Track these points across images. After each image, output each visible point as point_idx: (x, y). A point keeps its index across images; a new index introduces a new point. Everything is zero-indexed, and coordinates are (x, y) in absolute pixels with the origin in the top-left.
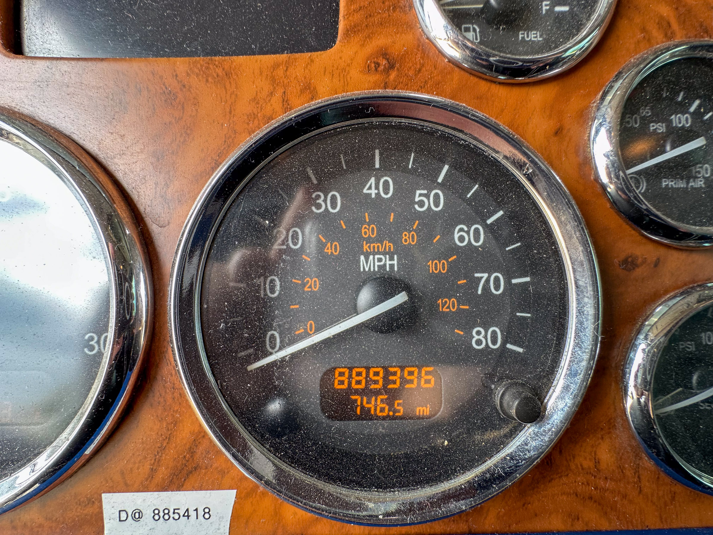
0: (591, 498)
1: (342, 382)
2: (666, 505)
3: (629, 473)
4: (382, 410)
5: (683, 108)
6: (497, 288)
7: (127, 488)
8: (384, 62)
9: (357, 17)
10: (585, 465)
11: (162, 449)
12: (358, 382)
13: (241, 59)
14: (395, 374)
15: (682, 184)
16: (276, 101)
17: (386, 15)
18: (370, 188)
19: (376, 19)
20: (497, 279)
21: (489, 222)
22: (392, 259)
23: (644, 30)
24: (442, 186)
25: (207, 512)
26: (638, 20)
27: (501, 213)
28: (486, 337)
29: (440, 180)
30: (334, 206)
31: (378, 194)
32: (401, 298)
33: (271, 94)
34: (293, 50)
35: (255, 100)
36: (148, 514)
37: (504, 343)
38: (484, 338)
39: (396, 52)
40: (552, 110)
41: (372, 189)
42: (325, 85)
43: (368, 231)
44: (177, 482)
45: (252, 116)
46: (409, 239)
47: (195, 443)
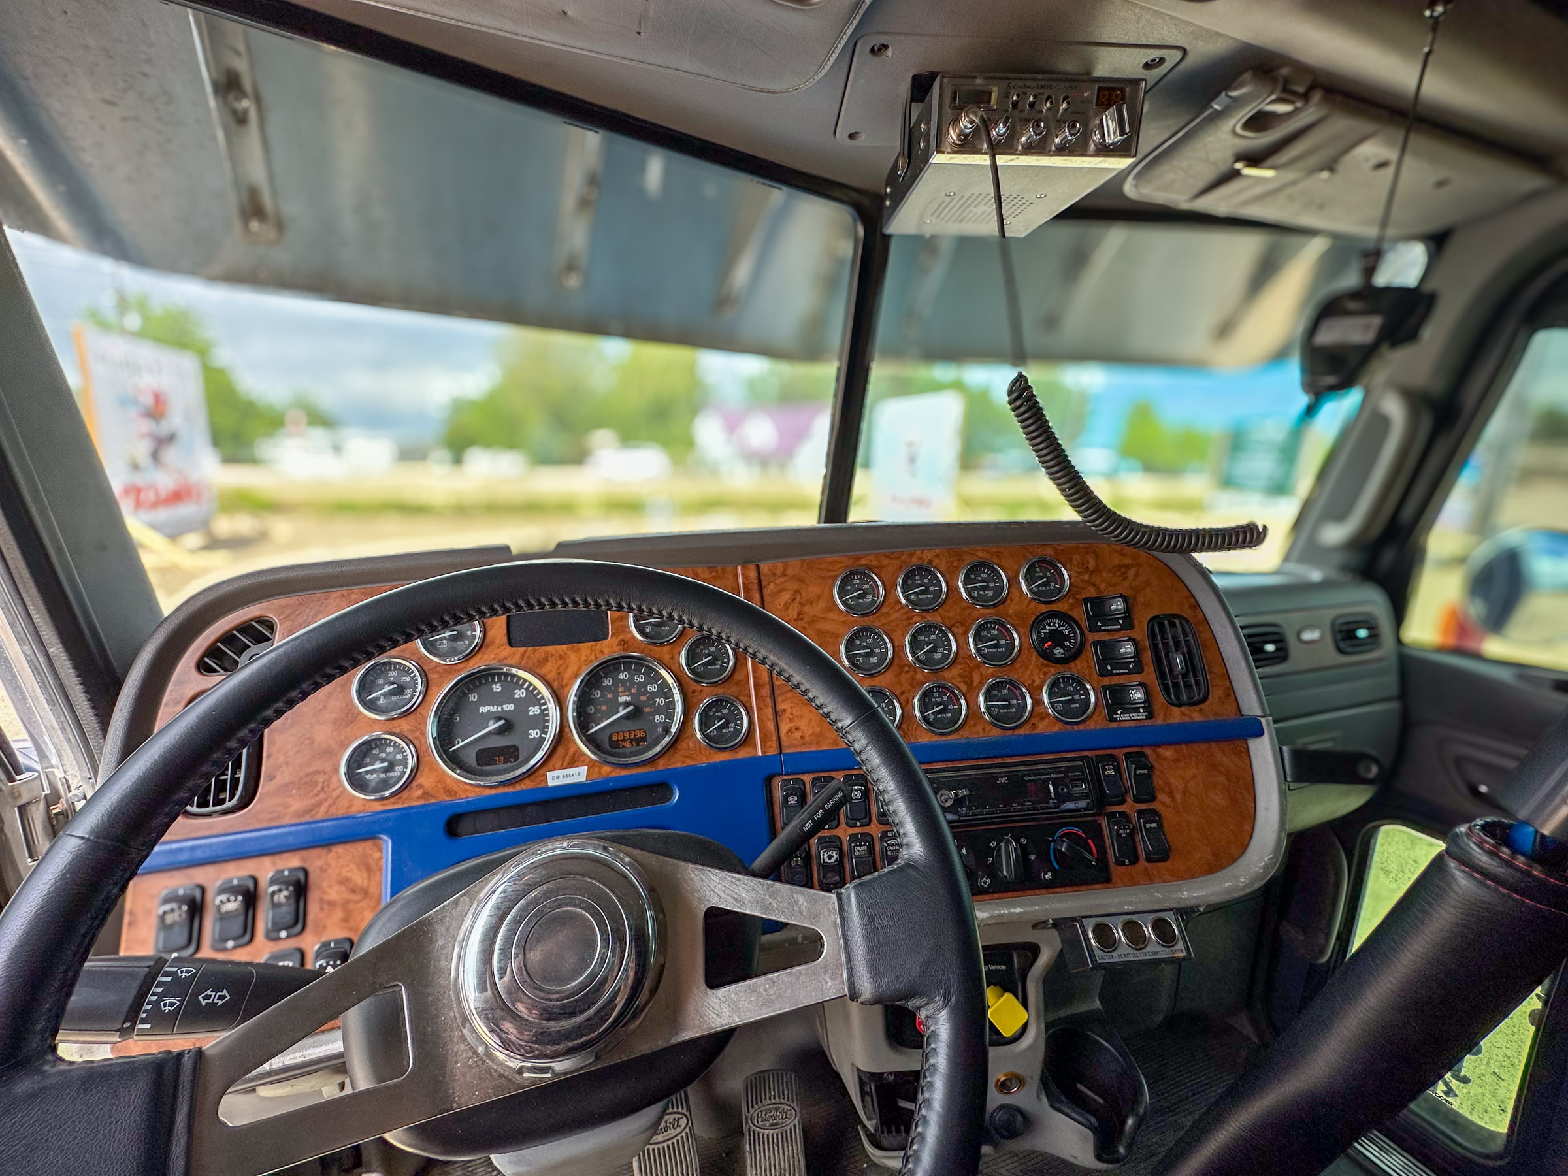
0: (688, 757)
1: (614, 737)
2: (708, 756)
3: (698, 748)
4: (628, 744)
5: (712, 645)
6: (659, 704)
7: (554, 770)
8: (622, 644)
9: (614, 631)
10: (684, 747)
11: (564, 757)
13: (582, 644)
15: (713, 667)
16: (593, 657)
17: (622, 631)
19: (619, 632)
20: (659, 701)
21: (659, 682)
22: (628, 697)
24: (643, 674)
25: (579, 774)
29: (641, 673)
30: (609, 683)
31: (623, 678)
32: (632, 707)
33: (592, 654)
34: (597, 641)
35: (587, 656)
36: (561, 776)
37: (662, 719)
38: (659, 719)
39: (626, 639)
40: (670, 652)
41: (621, 676)
42: (606, 651)
43: (621, 689)
44: (569, 766)
45: (586, 660)
46: (634, 691)
47: (574, 754)
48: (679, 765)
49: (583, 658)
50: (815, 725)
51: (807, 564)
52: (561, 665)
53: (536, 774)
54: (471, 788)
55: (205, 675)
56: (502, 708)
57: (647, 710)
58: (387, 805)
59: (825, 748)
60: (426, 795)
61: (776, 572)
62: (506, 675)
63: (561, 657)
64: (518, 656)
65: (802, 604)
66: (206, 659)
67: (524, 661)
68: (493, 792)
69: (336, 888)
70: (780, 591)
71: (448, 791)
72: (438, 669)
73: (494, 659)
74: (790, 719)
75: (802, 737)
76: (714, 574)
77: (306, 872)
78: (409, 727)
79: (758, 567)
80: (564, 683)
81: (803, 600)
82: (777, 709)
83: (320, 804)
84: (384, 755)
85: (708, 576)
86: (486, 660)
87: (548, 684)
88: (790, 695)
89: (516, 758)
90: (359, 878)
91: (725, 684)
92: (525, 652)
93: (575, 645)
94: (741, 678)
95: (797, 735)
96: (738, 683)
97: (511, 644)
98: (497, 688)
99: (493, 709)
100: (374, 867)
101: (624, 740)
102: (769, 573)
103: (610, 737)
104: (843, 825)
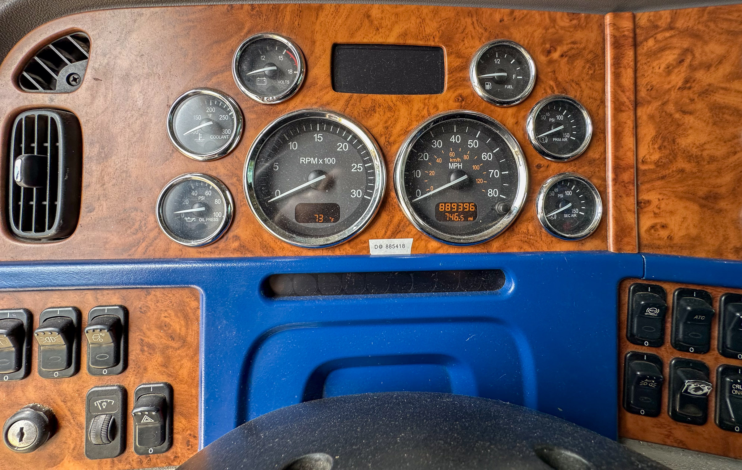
0: (526, 242)
1: (442, 209)
2: (549, 244)
3: (538, 234)
4: (456, 219)
5: (561, 113)
6: (497, 175)
7: (377, 238)
8: (461, 99)
9: (452, 83)
10: (524, 231)
11: (389, 225)
12: (448, 209)
13: (414, 96)
14: (461, 206)
15: (559, 140)
16: (425, 112)
17: (461, 83)
18: (452, 139)
19: (458, 84)
20: (497, 172)
21: (494, 152)
22: (460, 164)
23: (545, 89)
24: (478, 139)
25: (404, 245)
26: (543, 86)
27: (498, 149)
28: (493, 192)
29: (477, 137)
30: (440, 145)
31: (455, 141)
32: (465, 177)
33: (424, 108)
34: (431, 93)
35: (419, 111)
36: (384, 246)
37: (499, 195)
38: (492, 193)
39: (464, 95)
40: (515, 115)
41: (453, 139)
42: (441, 106)
43: (452, 154)
44: (393, 236)
45: (417, 116)
46: (466, 157)
47: (399, 223)
48: (515, 250)
49: (415, 112)
50: (691, 225)
51: (709, 13)
52: (389, 118)
53: (357, 240)
54: (289, 246)
55: (23, 91)
56: (324, 161)
57: (480, 181)
58: (203, 253)
59: (702, 255)
60: (242, 247)
61: (659, 23)
62: (330, 123)
63: (390, 109)
64: (342, 103)
65: (693, 68)
66: (25, 74)
67: (348, 109)
68: (311, 254)
69: (155, 332)
70: (662, 50)
71: (265, 247)
72: (255, 109)
73: (316, 103)
74: (655, 214)
75: (670, 238)
76: (575, 22)
77: (126, 312)
78: (226, 172)
79: (634, 17)
80: (392, 139)
81: (696, 63)
82: (640, 198)
83: (138, 244)
84: (202, 198)
85: (567, 25)
86: (307, 104)
87: (375, 140)
88: (659, 183)
89: (337, 219)
90: (177, 325)
91: (577, 162)
92: (351, 97)
93: (406, 96)
94: (597, 156)
95: (664, 234)
96: (592, 162)
97: (334, 88)
98: (318, 137)
99: (314, 161)
100: (191, 315)
101: (451, 213)
102: (648, 24)
103: (438, 205)
104: (715, 352)
